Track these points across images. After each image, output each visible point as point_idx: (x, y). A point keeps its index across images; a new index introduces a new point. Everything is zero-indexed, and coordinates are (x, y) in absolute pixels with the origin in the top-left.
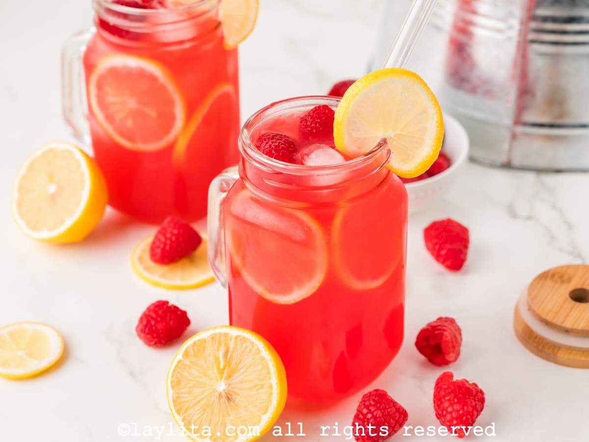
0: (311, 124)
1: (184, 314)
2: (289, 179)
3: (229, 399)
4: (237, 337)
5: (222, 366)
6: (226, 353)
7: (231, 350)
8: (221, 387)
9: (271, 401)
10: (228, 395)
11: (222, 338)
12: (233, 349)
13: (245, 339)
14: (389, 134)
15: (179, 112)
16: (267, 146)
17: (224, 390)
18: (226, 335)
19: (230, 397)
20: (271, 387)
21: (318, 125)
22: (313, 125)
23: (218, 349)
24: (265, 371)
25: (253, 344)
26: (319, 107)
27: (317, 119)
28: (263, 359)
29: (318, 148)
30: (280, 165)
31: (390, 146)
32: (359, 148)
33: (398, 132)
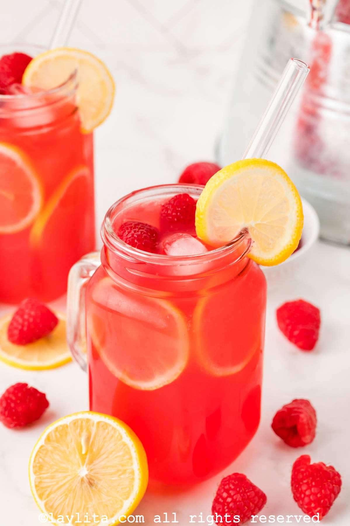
0: (172, 212)
1: (43, 396)
2: (152, 269)
3: (91, 484)
4: (99, 423)
5: (84, 452)
6: (88, 439)
7: (92, 436)
8: (84, 472)
9: (133, 486)
10: (91, 481)
11: (84, 424)
12: (95, 435)
13: (107, 425)
14: (250, 223)
15: (37, 195)
16: (130, 236)
17: (86, 475)
18: (88, 420)
19: (92, 482)
20: (133, 472)
21: (179, 214)
22: (174, 214)
23: (80, 435)
24: (127, 457)
25: (114, 430)
26: (180, 195)
27: (178, 208)
28: (125, 444)
29: (180, 237)
30: (142, 255)
31: (251, 235)
32: (220, 237)
33: (259, 222)
